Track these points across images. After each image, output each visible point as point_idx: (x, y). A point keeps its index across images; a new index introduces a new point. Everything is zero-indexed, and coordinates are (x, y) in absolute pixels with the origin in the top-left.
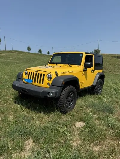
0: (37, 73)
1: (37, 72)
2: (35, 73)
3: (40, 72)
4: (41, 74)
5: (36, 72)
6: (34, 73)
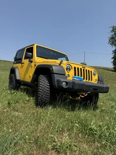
0: (85, 69)
2: (82, 69)
3: (87, 69)
4: (89, 71)
5: (83, 67)
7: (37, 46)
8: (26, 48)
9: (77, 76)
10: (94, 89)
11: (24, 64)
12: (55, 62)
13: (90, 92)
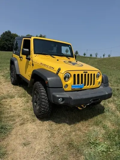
0: (87, 74)
1: (87, 72)
2: (84, 74)
3: (89, 73)
4: (91, 74)
5: (85, 72)
6: (82, 75)
7: (34, 40)
8: (24, 39)
9: (76, 84)
10: (94, 100)
11: (22, 58)
12: (52, 69)
13: (88, 104)
